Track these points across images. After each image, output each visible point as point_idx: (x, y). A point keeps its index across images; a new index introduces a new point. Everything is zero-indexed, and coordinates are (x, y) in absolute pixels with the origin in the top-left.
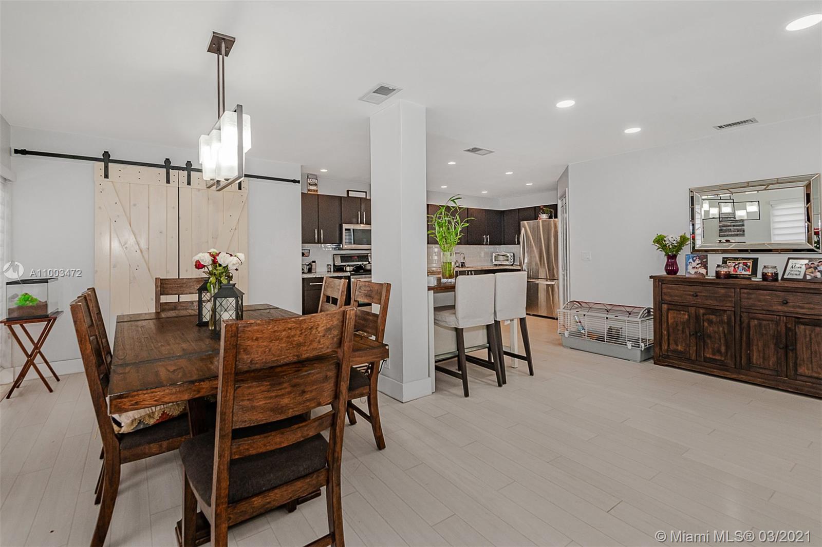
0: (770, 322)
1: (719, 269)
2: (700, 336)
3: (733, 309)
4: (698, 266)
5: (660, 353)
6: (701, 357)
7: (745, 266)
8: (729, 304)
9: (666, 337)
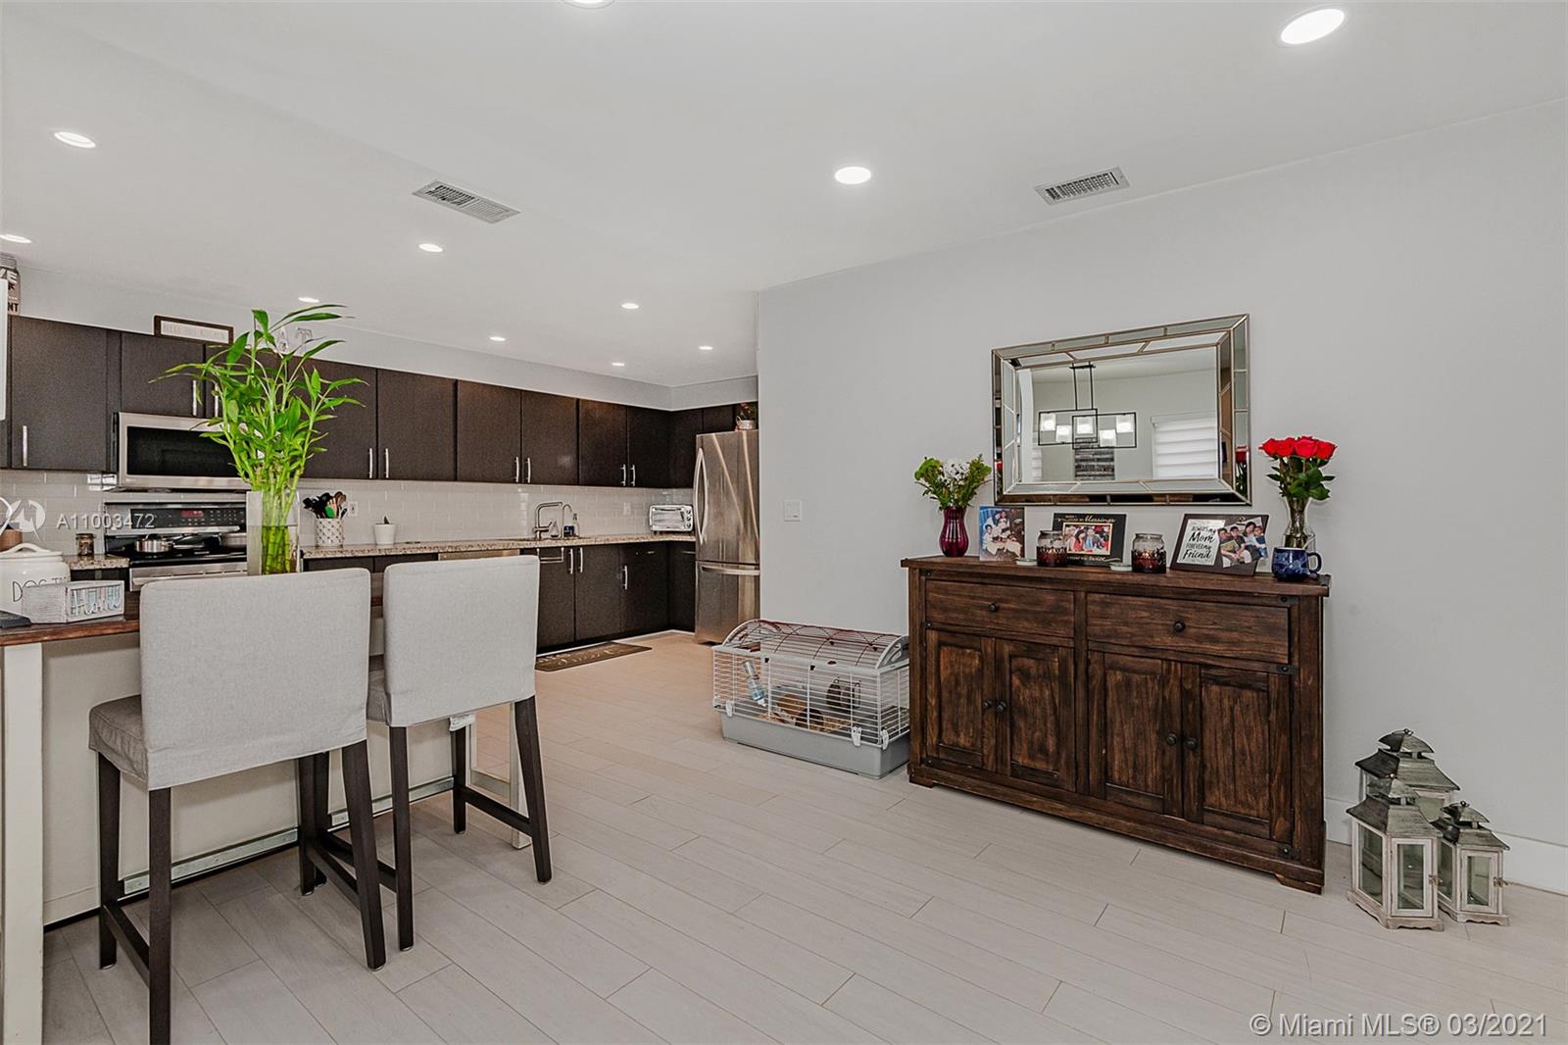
0: (1148, 677)
1: (1046, 542)
2: (1005, 711)
3: (1072, 644)
4: (1004, 536)
5: (921, 753)
6: (1006, 766)
7: (1098, 535)
8: (1062, 632)
9: (935, 714)
